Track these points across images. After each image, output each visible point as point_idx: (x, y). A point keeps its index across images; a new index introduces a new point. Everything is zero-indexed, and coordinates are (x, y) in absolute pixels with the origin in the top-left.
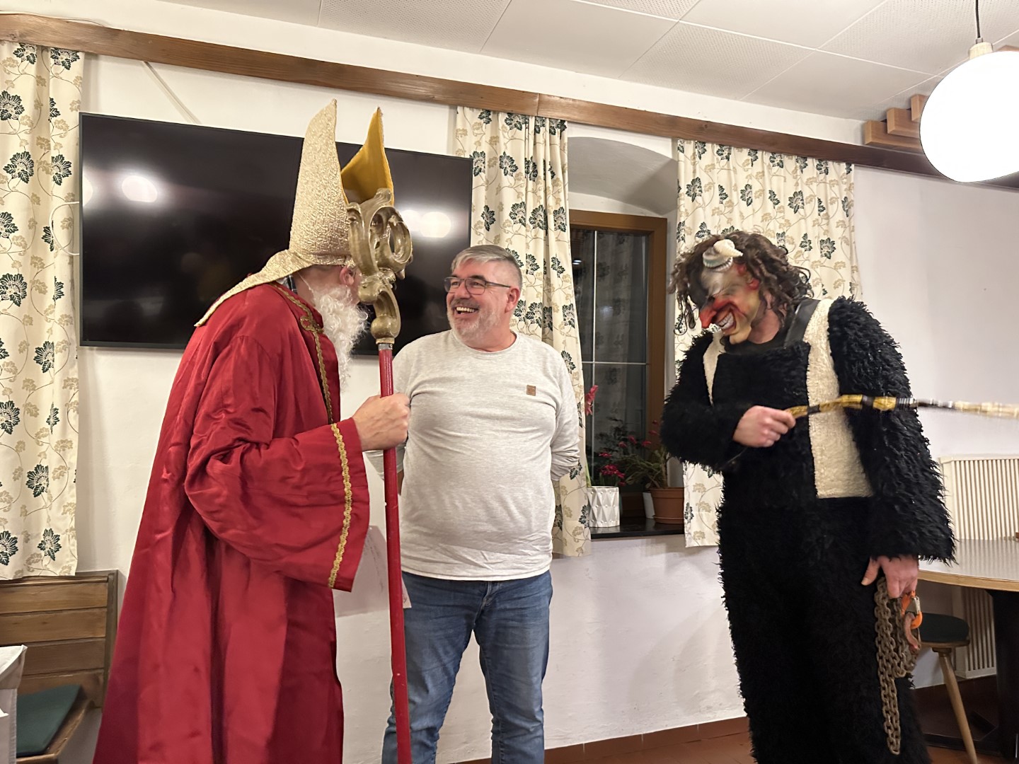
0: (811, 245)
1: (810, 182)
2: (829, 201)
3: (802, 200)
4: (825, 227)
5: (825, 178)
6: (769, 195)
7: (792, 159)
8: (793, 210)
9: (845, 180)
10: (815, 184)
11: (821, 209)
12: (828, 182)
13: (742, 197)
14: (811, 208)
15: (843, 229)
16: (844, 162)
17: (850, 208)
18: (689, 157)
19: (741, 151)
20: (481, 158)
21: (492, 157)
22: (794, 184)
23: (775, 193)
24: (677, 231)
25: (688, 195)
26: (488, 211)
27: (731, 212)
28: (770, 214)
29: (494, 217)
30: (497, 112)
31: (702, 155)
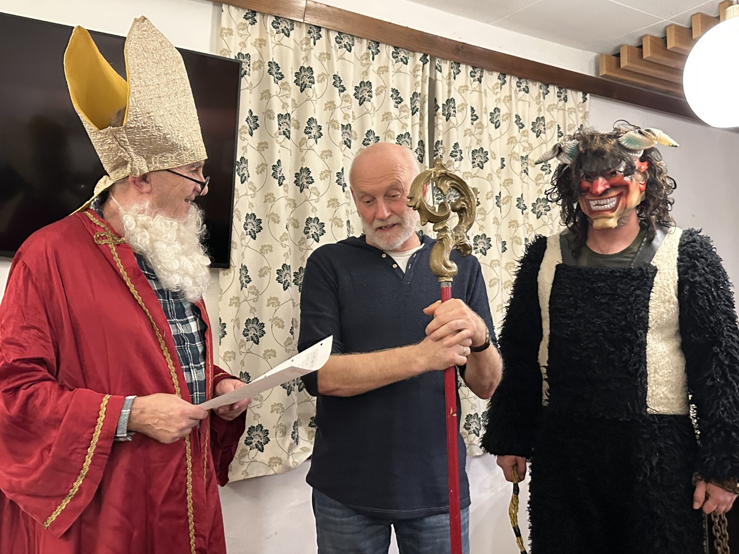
0: (551, 169)
1: (551, 108)
2: (568, 128)
3: (544, 125)
5: (564, 105)
6: (515, 119)
7: (536, 85)
8: (536, 134)
9: (581, 109)
10: (555, 111)
12: (567, 109)
13: (490, 119)
14: (552, 133)
16: (581, 91)
18: (445, 77)
19: (492, 75)
20: (246, 60)
21: (256, 60)
22: (537, 109)
23: (521, 117)
24: (435, 149)
25: (443, 114)
26: (251, 116)
27: (481, 134)
28: (515, 137)
29: (258, 122)
30: (263, 14)
31: (457, 76)
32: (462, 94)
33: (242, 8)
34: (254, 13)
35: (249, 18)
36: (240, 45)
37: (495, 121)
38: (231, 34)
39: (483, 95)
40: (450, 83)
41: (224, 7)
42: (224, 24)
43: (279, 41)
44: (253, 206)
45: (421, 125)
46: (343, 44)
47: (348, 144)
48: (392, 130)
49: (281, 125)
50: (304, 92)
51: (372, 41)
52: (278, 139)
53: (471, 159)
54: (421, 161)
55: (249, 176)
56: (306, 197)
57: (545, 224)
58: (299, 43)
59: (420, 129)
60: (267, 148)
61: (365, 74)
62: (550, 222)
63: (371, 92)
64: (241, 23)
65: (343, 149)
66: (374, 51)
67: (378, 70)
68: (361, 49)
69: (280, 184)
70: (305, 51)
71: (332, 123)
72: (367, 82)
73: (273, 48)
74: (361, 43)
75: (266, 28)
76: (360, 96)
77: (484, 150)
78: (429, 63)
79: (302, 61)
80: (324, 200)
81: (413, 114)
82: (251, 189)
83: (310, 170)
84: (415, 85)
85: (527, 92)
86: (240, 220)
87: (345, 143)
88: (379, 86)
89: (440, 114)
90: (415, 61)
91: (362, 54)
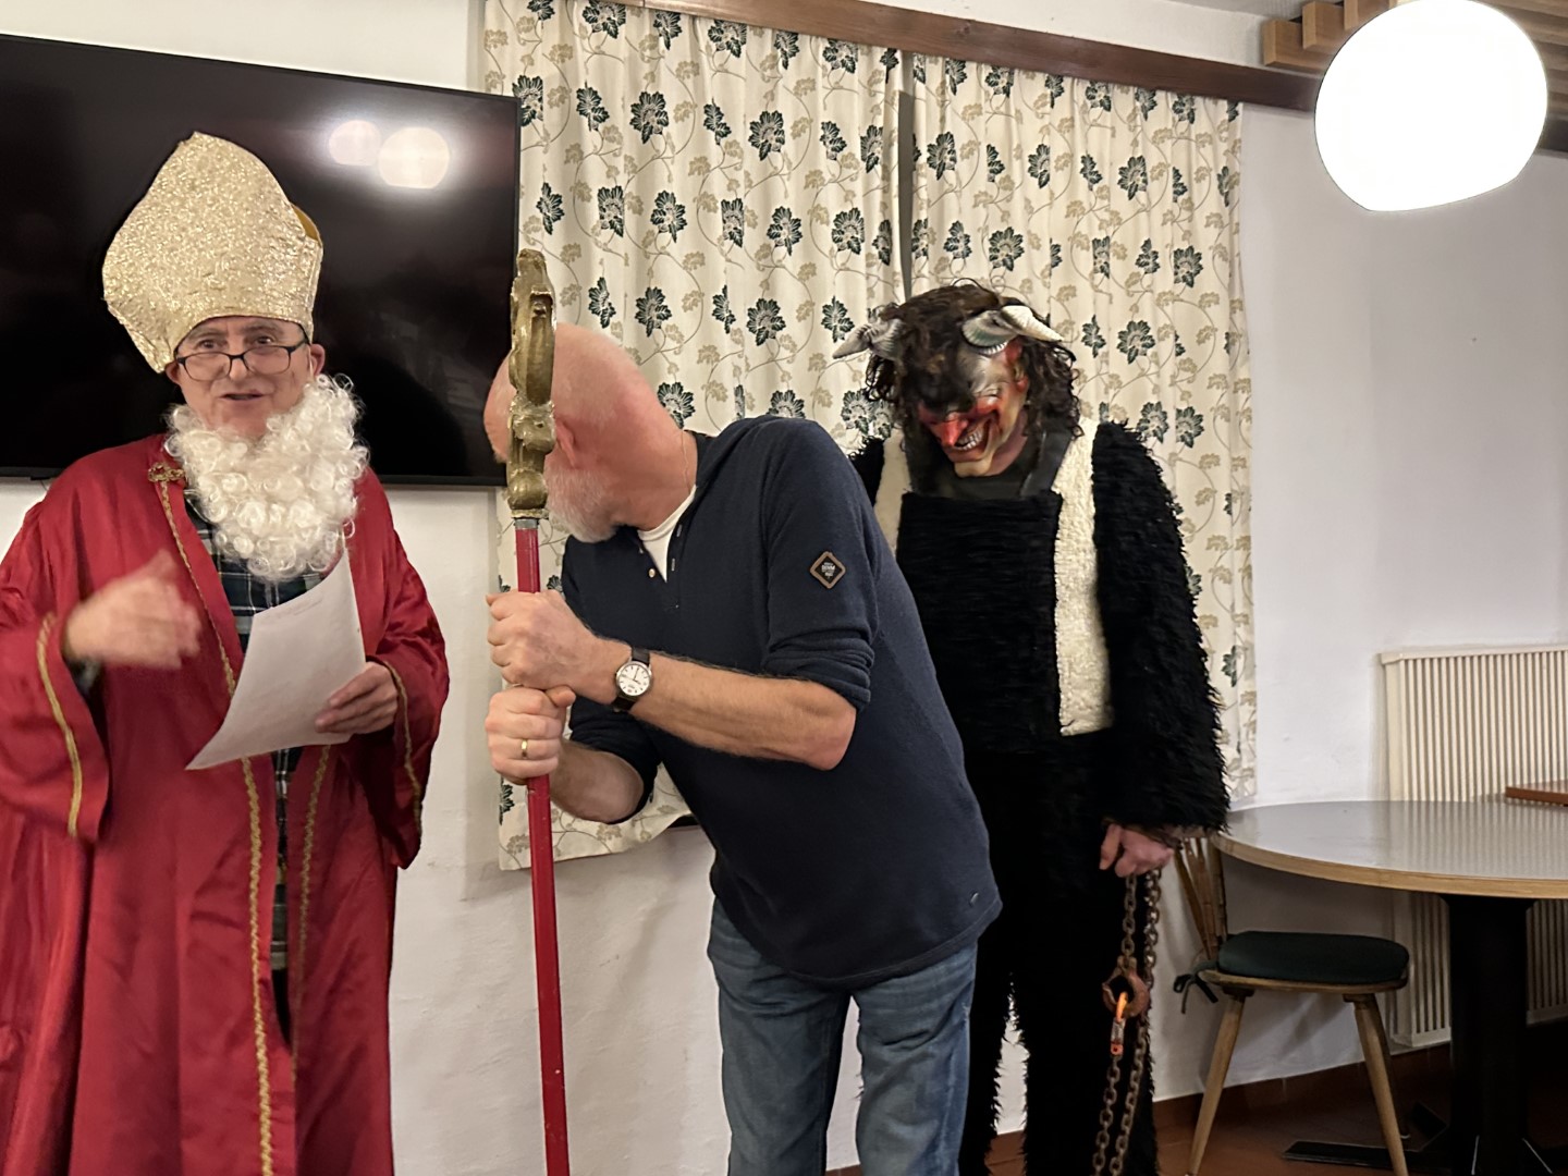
0: (1157, 261)
1: (1159, 137)
2: (1194, 176)
3: (1144, 174)
4: (1185, 225)
5: (1188, 129)
6: (1082, 166)
7: (1127, 93)
8: (1126, 192)
9: (1225, 134)
10: (1169, 142)
11: (1179, 189)
12: (1193, 137)
13: (1030, 169)
14: (1160, 188)
15: (1217, 231)
16: (1224, 98)
17: (1232, 188)
18: (934, 90)
19: (1033, 78)
20: (534, 90)
21: (555, 88)
22: (1130, 142)
23: (1095, 160)
24: (913, 237)
25: (930, 166)
26: (548, 194)
27: (1008, 199)
28: (1081, 203)
29: (561, 206)
31: (958, 86)
32: (971, 122)
35: (539, 8)
36: (522, 60)
37: (1040, 171)
38: (504, 43)
39: (1013, 121)
40: (943, 101)
42: (491, 24)
43: (598, 47)
45: (886, 190)
46: (724, 41)
47: (736, 238)
48: (823, 206)
49: (604, 210)
50: (648, 142)
51: (780, 31)
52: (599, 239)
53: (987, 251)
54: (887, 262)
56: (658, 345)
57: (1143, 374)
58: (637, 47)
59: (883, 197)
60: (579, 256)
61: (769, 97)
62: (1154, 368)
63: (783, 132)
64: (523, 18)
65: (726, 248)
66: (787, 50)
67: (796, 88)
68: (762, 46)
69: (605, 324)
70: (648, 61)
71: (705, 201)
72: (774, 114)
73: (585, 63)
74: (760, 37)
75: (571, 22)
76: (762, 141)
77: (1016, 233)
78: (899, 67)
79: (645, 82)
80: (692, 348)
81: (869, 169)
83: (663, 293)
84: (872, 111)
85: (1108, 109)
87: (732, 237)
88: (798, 119)
89: (921, 166)
90: (871, 63)
91: (764, 58)
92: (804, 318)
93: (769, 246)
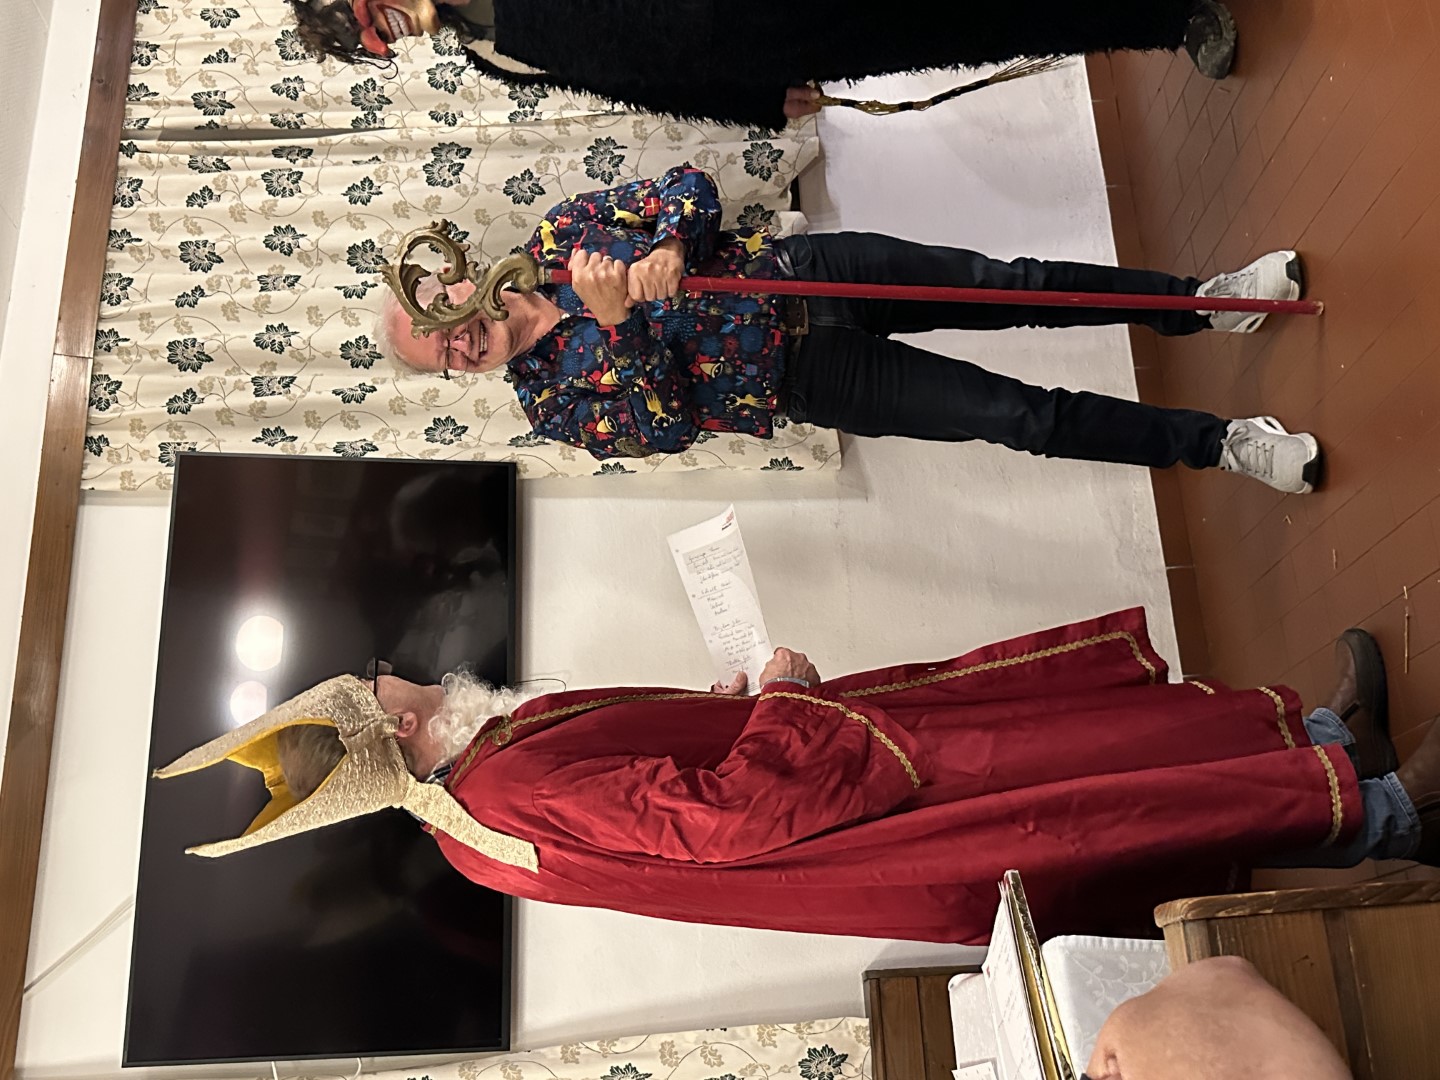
13: (223, 26)
18: (157, 111)
21: (168, 434)
24: (286, 127)
25: (222, 114)
26: (262, 440)
27: (251, 44)
29: (272, 429)
30: (89, 425)
31: (151, 90)
33: (83, 459)
34: (88, 440)
35: (99, 446)
36: (145, 460)
37: (225, 17)
38: (131, 474)
39: (180, 41)
40: (165, 103)
41: (86, 486)
42: (115, 485)
43: (131, 398)
44: (413, 432)
45: (246, 153)
46: (120, 293)
48: (261, 205)
49: (274, 392)
50: (212, 356)
51: (108, 244)
52: (298, 396)
53: (297, 62)
54: (310, 152)
55: (365, 440)
58: (129, 366)
59: (253, 155)
60: (314, 412)
61: (166, 254)
63: (197, 242)
64: (109, 460)
65: (302, 288)
66: (125, 239)
67: (158, 231)
68: (124, 261)
69: (374, 389)
70: (141, 356)
71: (261, 307)
72: (182, 250)
73: (144, 407)
74: (114, 262)
75: (112, 419)
76: (206, 261)
77: (280, 36)
78: (135, 142)
81: (228, 168)
82: (385, 436)
83: (344, 343)
84: (176, 165)
86: (437, 450)
87: (292, 285)
88: (185, 229)
89: (222, 120)
90: (133, 166)
91: (133, 259)
92: (363, 222)
93: (300, 254)
